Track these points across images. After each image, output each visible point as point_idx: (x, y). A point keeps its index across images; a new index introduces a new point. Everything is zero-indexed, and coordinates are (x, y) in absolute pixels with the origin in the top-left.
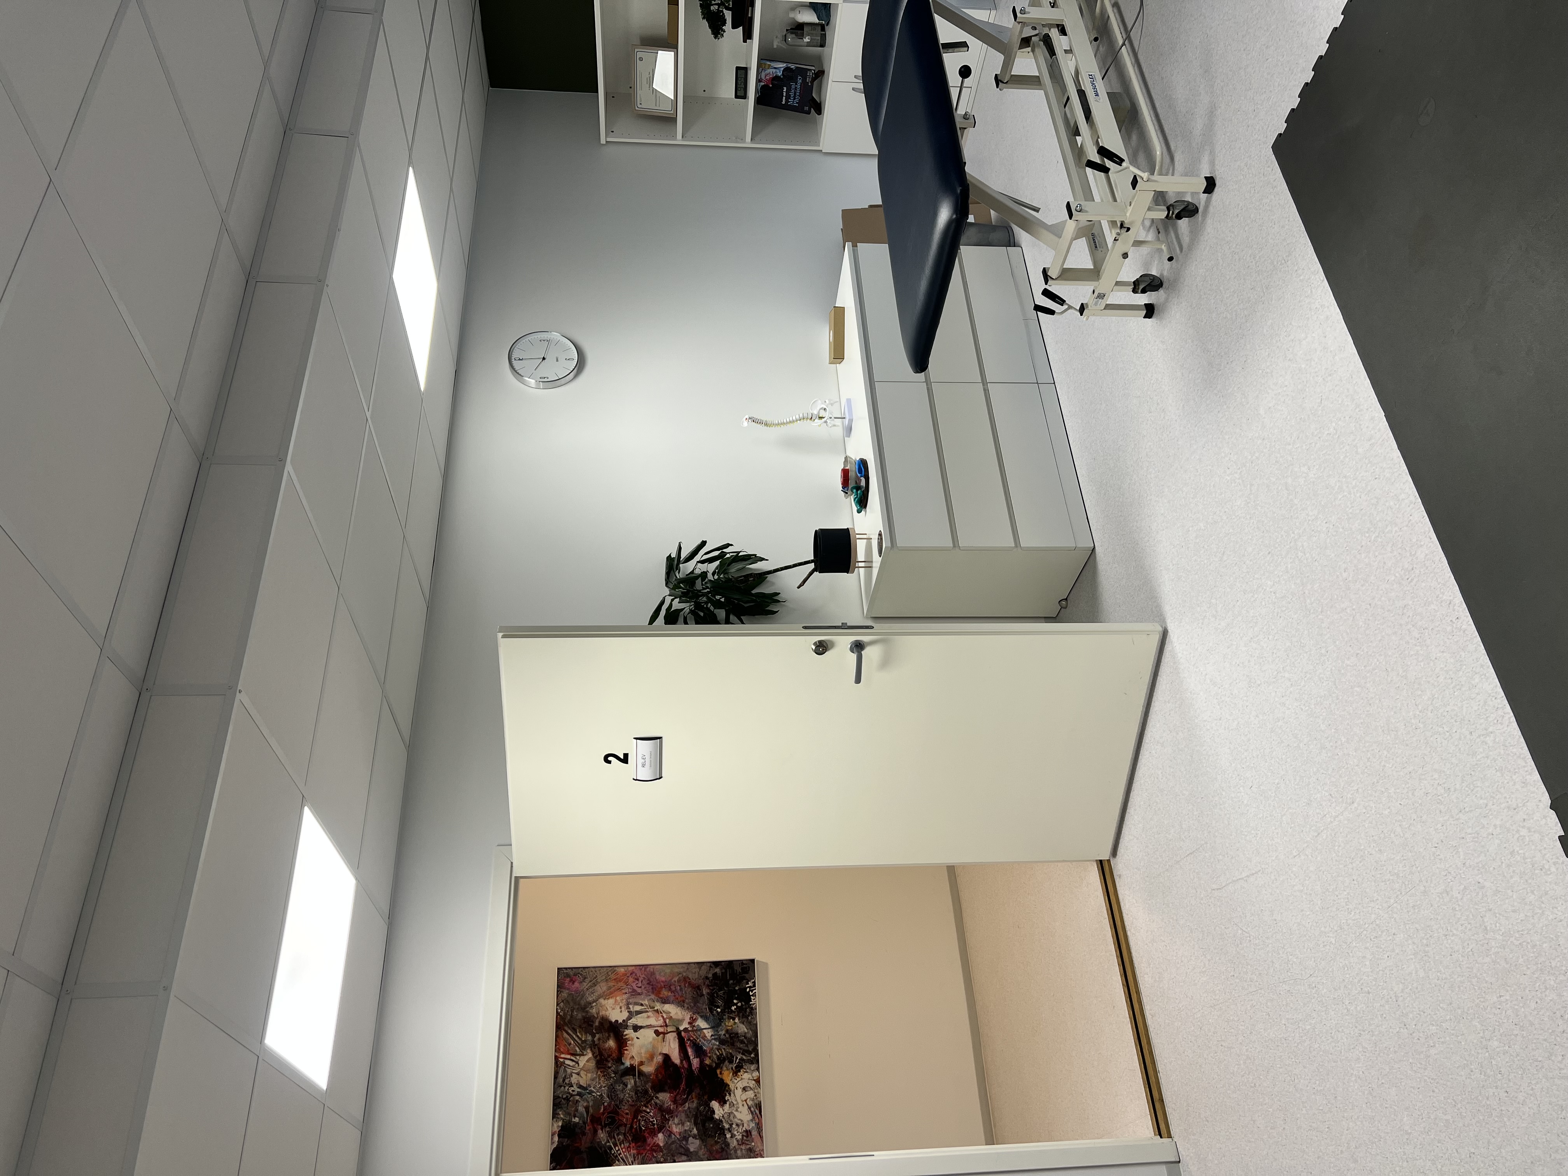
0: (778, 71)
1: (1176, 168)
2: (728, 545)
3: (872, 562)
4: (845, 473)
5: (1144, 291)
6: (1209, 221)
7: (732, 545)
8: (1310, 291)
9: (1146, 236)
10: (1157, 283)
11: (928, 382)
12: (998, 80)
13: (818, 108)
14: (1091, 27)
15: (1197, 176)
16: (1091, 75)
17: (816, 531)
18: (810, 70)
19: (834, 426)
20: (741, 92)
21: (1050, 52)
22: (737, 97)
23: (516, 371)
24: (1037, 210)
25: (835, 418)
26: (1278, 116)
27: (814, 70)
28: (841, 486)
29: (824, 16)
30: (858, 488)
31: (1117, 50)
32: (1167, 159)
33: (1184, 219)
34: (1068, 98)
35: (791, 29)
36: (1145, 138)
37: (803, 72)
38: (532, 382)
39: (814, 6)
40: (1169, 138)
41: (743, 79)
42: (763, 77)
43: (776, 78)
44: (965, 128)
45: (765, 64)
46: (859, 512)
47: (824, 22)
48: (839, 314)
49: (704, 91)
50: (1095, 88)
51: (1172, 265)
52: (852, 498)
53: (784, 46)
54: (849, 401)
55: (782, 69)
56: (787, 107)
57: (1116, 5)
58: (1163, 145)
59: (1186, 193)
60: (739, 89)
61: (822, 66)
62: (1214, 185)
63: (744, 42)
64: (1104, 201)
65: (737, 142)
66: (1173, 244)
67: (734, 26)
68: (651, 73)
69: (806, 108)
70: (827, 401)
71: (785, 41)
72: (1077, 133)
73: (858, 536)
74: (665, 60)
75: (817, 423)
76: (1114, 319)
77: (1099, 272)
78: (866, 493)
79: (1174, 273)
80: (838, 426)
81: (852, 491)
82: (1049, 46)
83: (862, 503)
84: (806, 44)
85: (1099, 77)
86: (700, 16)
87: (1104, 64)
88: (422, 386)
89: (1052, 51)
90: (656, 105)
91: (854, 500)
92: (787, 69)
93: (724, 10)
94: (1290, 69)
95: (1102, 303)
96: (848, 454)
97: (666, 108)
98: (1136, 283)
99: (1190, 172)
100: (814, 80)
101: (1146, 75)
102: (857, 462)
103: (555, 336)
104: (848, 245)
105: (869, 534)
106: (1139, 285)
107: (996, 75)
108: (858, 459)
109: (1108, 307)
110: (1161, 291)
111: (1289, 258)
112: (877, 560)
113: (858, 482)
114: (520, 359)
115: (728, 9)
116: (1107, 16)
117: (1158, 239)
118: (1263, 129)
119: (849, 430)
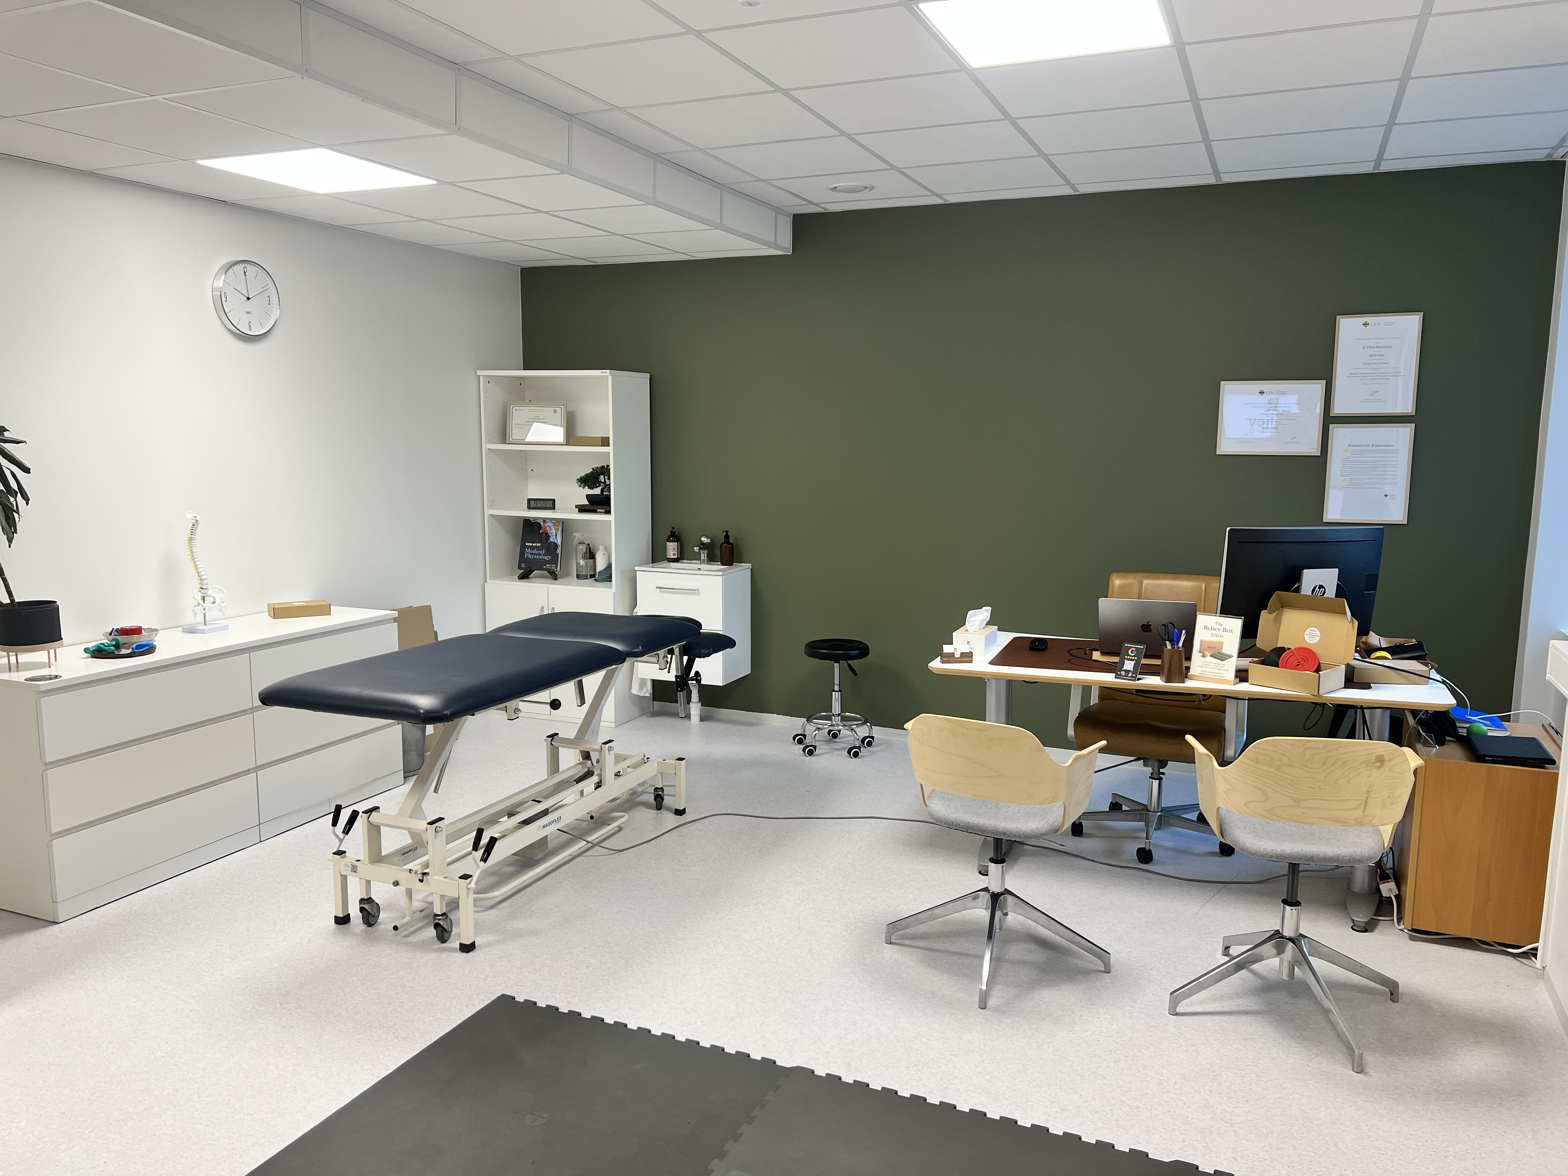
0: (554, 537)
1: (483, 913)
2: (27, 499)
3: (18, 671)
4: (137, 631)
5: (362, 910)
6: (433, 956)
7: (27, 504)
8: (368, 1068)
9: (418, 901)
10: (371, 921)
11: (253, 709)
12: (553, 736)
13: (525, 576)
14: (602, 811)
15: (476, 934)
16: (560, 819)
17: (55, 602)
18: (556, 568)
19: (195, 614)
20: (532, 504)
21: (579, 779)
22: (529, 500)
23: (231, 267)
24: (436, 790)
25: (205, 614)
26: (530, 992)
27: (557, 571)
28: (119, 627)
29: (601, 577)
30: (117, 646)
31: (584, 838)
32: (490, 903)
33: (435, 931)
34: (539, 802)
35: (590, 548)
36: (509, 879)
37: (554, 561)
38: (220, 283)
39: (609, 567)
40: (509, 901)
41: (545, 505)
42: (548, 524)
43: (548, 536)
44: (506, 711)
45: (559, 526)
46: (86, 650)
47: (597, 577)
48: (323, 610)
49: (532, 470)
50: (550, 824)
51: (390, 931)
52: (105, 641)
53: (576, 542)
54: (226, 628)
55: (556, 542)
56: (523, 548)
57: (620, 829)
58: (503, 897)
59: (459, 928)
60: (536, 503)
61: (562, 577)
62: (468, 952)
63: (576, 506)
64: (448, 852)
65: (488, 501)
66: (411, 927)
67: (589, 497)
68: (542, 420)
69: (523, 565)
70: (224, 604)
71: (580, 543)
72: (510, 815)
73: (52, 652)
74: (557, 434)
75: (197, 594)
76: (332, 887)
77: (379, 862)
78: (112, 655)
79: (383, 934)
80: (195, 618)
81: (113, 640)
82: (584, 777)
83: (99, 653)
84: (578, 562)
85: (560, 825)
86: (594, 466)
87: (573, 828)
88: (200, 162)
89: (579, 780)
90: (516, 424)
91: (101, 644)
92: (556, 545)
93: (601, 487)
94: (569, 991)
95: (347, 872)
96: (160, 633)
97: (515, 433)
98: (370, 901)
99: (479, 927)
100: (548, 571)
101: (563, 868)
102: (151, 642)
103: (276, 314)
104: (395, 614)
105: (56, 665)
106: (368, 903)
107: (558, 734)
108: (154, 643)
109: (344, 878)
110: (363, 927)
111: (400, 1039)
112: (20, 677)
113: (126, 645)
114: (245, 272)
115: (602, 490)
116: (610, 823)
117: (414, 913)
118: (519, 982)
119: (191, 630)
